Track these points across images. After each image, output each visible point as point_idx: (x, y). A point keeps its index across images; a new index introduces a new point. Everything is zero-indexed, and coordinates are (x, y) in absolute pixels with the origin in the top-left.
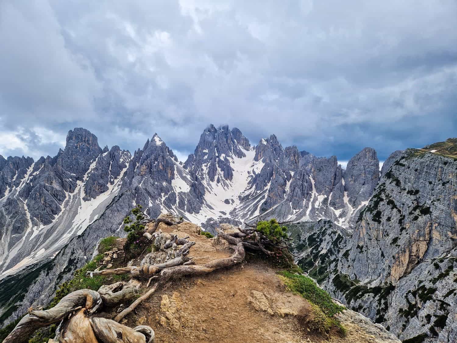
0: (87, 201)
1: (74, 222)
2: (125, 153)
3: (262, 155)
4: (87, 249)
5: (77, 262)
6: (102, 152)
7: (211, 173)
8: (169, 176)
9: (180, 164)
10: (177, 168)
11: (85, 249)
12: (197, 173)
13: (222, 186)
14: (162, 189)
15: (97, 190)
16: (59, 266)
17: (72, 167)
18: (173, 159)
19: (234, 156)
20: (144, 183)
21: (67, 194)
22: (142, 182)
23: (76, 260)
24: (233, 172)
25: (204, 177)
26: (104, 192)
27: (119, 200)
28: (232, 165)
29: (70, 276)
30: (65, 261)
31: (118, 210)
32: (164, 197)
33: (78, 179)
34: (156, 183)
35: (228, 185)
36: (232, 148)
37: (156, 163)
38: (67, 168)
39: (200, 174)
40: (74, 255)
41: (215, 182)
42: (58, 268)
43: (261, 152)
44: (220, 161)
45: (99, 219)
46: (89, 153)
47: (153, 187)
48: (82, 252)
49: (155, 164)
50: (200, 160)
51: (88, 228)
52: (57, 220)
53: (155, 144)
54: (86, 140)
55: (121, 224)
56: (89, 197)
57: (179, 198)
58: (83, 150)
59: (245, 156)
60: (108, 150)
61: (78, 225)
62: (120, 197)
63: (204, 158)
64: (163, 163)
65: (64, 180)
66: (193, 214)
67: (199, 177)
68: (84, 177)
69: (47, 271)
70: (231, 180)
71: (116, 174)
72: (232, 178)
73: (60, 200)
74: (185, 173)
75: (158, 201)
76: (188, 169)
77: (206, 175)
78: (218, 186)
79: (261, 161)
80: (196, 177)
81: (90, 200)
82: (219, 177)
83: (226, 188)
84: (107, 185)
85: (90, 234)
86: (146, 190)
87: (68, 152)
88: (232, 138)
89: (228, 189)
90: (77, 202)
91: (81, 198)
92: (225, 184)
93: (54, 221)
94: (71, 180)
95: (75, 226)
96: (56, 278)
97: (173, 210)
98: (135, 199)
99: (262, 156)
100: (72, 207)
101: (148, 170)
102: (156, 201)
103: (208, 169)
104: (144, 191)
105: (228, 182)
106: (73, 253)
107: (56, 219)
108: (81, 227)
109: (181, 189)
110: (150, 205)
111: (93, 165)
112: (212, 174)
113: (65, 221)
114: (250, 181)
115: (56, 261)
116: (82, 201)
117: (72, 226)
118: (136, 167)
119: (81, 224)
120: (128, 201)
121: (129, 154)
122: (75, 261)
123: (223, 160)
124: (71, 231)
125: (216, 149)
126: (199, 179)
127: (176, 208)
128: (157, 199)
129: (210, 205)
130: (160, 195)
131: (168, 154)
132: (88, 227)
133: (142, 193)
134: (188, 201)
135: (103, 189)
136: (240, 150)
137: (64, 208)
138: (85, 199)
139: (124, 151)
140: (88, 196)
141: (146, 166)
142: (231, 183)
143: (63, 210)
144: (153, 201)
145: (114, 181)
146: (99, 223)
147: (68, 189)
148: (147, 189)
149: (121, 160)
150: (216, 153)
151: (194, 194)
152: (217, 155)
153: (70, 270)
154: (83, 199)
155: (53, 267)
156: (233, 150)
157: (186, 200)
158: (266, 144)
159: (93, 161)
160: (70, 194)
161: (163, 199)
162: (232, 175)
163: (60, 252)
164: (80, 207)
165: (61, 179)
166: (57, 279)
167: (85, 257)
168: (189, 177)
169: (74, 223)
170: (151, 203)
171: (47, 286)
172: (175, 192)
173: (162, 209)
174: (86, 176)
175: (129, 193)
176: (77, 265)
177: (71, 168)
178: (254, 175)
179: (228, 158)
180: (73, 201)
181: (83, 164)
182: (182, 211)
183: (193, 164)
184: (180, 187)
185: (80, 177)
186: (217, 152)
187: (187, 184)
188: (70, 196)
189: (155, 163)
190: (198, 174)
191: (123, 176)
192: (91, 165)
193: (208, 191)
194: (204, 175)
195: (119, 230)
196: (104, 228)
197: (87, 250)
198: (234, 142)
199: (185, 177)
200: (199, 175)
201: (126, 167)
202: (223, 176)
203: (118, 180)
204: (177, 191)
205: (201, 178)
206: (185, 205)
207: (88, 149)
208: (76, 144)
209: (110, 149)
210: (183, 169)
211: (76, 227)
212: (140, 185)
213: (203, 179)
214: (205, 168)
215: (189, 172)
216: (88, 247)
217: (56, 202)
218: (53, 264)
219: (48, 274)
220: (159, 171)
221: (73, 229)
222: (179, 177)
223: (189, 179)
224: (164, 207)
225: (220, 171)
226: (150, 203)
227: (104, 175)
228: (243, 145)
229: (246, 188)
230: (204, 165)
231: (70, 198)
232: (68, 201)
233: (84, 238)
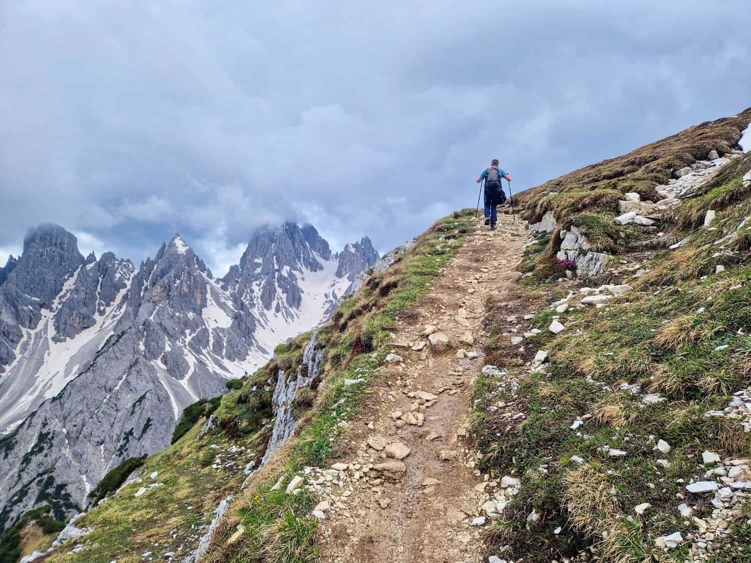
0: (58, 343)
1: (38, 377)
2: (124, 263)
3: (347, 269)
4: (66, 418)
5: (53, 437)
6: (85, 263)
7: (267, 295)
8: (199, 302)
9: (215, 282)
10: (212, 289)
11: (65, 418)
12: (244, 296)
13: (284, 317)
14: (186, 324)
15: (76, 325)
16: (23, 444)
17: (34, 287)
18: (204, 275)
19: (304, 269)
20: (158, 314)
21: (24, 331)
22: (155, 312)
23: (51, 434)
24: (302, 295)
25: (255, 302)
26: (88, 328)
27: (117, 341)
28: (300, 284)
29: (42, 458)
30: (32, 436)
31: (117, 357)
32: (190, 335)
33: (42, 306)
34: (177, 314)
35: (293, 316)
36: (302, 255)
37: (178, 282)
38: (25, 288)
39: (248, 298)
40: (47, 428)
41: (273, 311)
42: (22, 447)
43: (346, 265)
44: (281, 277)
45: (86, 372)
46: (63, 263)
47: (172, 320)
48: (60, 422)
49: (176, 285)
50: (249, 275)
51: (69, 386)
52: (9, 374)
53: (176, 251)
54: (58, 242)
55: (122, 378)
56: (63, 336)
57: (213, 337)
58: (52, 259)
59: (321, 268)
60: (95, 260)
61: (44, 382)
62: (120, 337)
63: (256, 272)
64: (188, 283)
65: (19, 308)
66: (236, 362)
67: (247, 302)
68: (53, 303)
69: (6, 451)
70: (298, 308)
71: (109, 299)
72: (299, 305)
73: (12, 341)
74: (224, 297)
75: (179, 342)
76: (230, 290)
77: (257, 300)
78: (276, 317)
79: (345, 278)
80: (242, 303)
81: (65, 341)
82: (278, 302)
83: (289, 320)
84: (94, 317)
85: (72, 394)
86: (161, 324)
87: (28, 262)
88: (301, 241)
89: (293, 321)
90: (43, 344)
91: (49, 337)
92: (289, 314)
93: (3, 375)
94: (31, 308)
95: (39, 384)
96: (20, 462)
97: (204, 355)
98: (144, 340)
99: (347, 271)
100: (34, 352)
101: (164, 294)
102: (178, 342)
103: (261, 290)
104: (157, 328)
105: (293, 310)
106: (45, 425)
107: (7, 372)
108: (51, 385)
109: (217, 322)
110: (168, 349)
111: (69, 284)
112: (268, 297)
113: (23, 376)
114: (328, 309)
115: (18, 437)
116: (51, 343)
117: (35, 383)
118: (143, 288)
119: (50, 379)
120: (133, 343)
121: (131, 266)
122: (50, 436)
123: (286, 275)
124: (34, 391)
125: (275, 257)
126: (246, 306)
127: (208, 353)
128: (177, 339)
129: (264, 347)
130: (183, 333)
131: (196, 266)
132: (68, 384)
133: (154, 330)
134: (228, 342)
135: (86, 323)
136: (314, 260)
137: (20, 354)
138: (56, 340)
139: (122, 260)
140: (61, 334)
141: (161, 287)
142: (298, 312)
143: (19, 357)
144: (171, 343)
145: (104, 309)
146: (87, 378)
147: (27, 323)
148: (163, 323)
149: (118, 275)
150: (276, 265)
151: (239, 331)
152: (276, 267)
153: (41, 450)
154: (53, 339)
155: (14, 446)
156: (304, 258)
157: (225, 340)
158: (354, 252)
159: (69, 277)
160: (29, 330)
161: (188, 339)
162: (300, 299)
163: (24, 423)
164: (47, 352)
165: (15, 307)
166: (22, 463)
167: (64, 431)
168: (230, 303)
169: (38, 379)
170: (169, 346)
171: (6, 474)
172: (208, 327)
173: (186, 354)
174: (56, 301)
175: (134, 330)
176: (53, 442)
177: (31, 288)
178: (334, 300)
179: (294, 272)
180: (35, 343)
181: (53, 282)
182: (219, 358)
183: (237, 282)
184: (215, 320)
185: (46, 303)
186: (278, 262)
187: (228, 315)
188: (30, 335)
189: (175, 283)
190: (245, 298)
191: (121, 301)
192: (65, 284)
193: (261, 324)
194: (255, 299)
195: (118, 388)
196: (95, 386)
197: (67, 420)
198: (305, 247)
199: (224, 304)
200: (247, 300)
201: (125, 286)
202: (285, 301)
203: (112, 308)
204: (211, 326)
205: (250, 304)
206: (224, 348)
207: (61, 256)
208: (40, 250)
209: (98, 257)
210: (220, 291)
211: (42, 385)
212: (151, 318)
213: (253, 305)
214: (257, 289)
215: (231, 296)
216: (69, 414)
217: (7, 344)
218: (14, 441)
219: (6, 456)
220: (182, 296)
221: (37, 387)
222: (215, 304)
223: (231, 307)
224: (189, 351)
225: (281, 294)
226: (167, 345)
227: (88, 301)
228: (319, 250)
229: (321, 320)
230: (254, 283)
231: (30, 338)
232: (26, 344)
233: (62, 402)
